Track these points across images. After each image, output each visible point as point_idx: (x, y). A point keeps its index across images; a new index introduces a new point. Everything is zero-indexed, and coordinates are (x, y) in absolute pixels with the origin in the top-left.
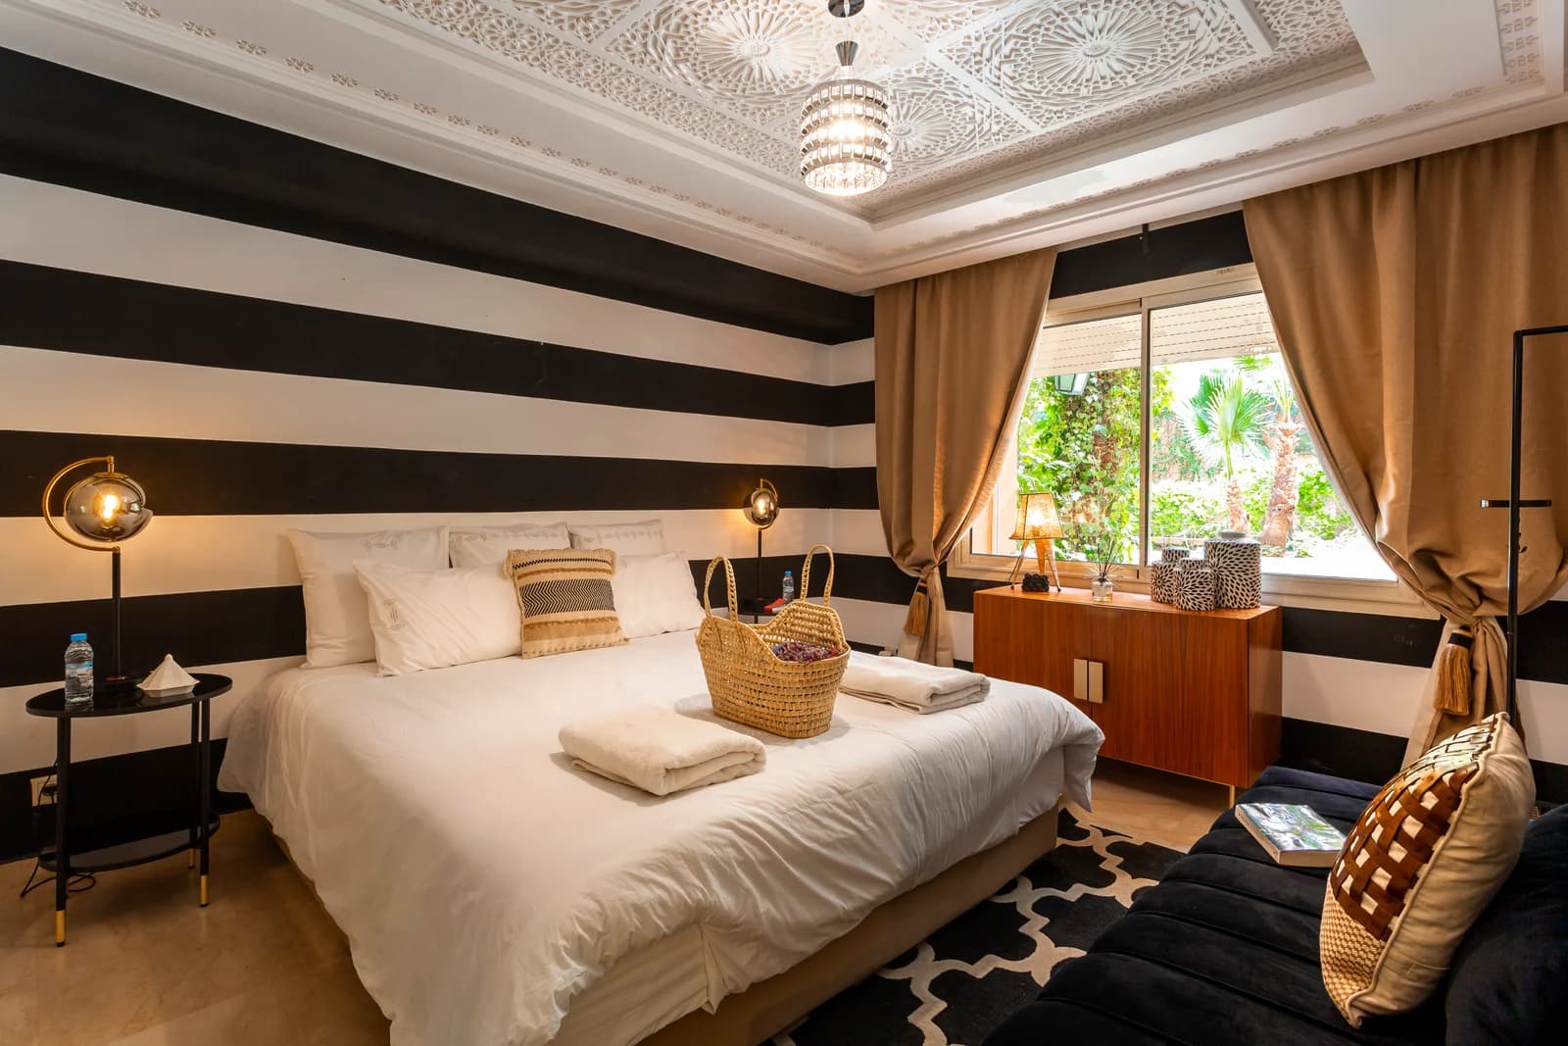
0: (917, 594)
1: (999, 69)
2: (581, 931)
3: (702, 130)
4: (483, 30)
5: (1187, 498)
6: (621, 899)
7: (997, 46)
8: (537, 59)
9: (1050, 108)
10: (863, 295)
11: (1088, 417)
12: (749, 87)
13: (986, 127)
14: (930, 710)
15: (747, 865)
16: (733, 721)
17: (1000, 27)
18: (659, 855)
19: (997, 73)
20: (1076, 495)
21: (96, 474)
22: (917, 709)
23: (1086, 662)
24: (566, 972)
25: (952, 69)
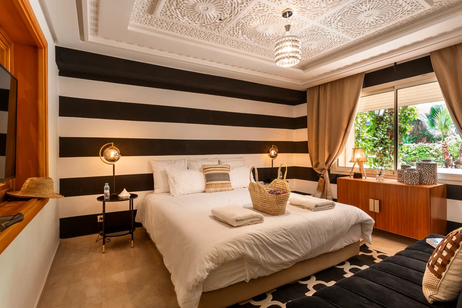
0: (321, 179)
1: (337, 24)
2: (212, 255)
3: (251, 51)
4: (193, 34)
5: (429, 149)
6: (223, 249)
7: (335, 18)
8: (206, 39)
9: (356, 33)
10: (304, 91)
11: (385, 123)
12: (263, 38)
13: (336, 40)
14: (315, 210)
15: (256, 245)
16: (258, 210)
17: (335, 13)
18: (232, 240)
19: (337, 25)
20: (381, 148)
21: (110, 147)
22: (312, 210)
23: (373, 200)
24: (208, 264)
25: (322, 26)
